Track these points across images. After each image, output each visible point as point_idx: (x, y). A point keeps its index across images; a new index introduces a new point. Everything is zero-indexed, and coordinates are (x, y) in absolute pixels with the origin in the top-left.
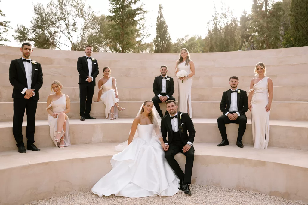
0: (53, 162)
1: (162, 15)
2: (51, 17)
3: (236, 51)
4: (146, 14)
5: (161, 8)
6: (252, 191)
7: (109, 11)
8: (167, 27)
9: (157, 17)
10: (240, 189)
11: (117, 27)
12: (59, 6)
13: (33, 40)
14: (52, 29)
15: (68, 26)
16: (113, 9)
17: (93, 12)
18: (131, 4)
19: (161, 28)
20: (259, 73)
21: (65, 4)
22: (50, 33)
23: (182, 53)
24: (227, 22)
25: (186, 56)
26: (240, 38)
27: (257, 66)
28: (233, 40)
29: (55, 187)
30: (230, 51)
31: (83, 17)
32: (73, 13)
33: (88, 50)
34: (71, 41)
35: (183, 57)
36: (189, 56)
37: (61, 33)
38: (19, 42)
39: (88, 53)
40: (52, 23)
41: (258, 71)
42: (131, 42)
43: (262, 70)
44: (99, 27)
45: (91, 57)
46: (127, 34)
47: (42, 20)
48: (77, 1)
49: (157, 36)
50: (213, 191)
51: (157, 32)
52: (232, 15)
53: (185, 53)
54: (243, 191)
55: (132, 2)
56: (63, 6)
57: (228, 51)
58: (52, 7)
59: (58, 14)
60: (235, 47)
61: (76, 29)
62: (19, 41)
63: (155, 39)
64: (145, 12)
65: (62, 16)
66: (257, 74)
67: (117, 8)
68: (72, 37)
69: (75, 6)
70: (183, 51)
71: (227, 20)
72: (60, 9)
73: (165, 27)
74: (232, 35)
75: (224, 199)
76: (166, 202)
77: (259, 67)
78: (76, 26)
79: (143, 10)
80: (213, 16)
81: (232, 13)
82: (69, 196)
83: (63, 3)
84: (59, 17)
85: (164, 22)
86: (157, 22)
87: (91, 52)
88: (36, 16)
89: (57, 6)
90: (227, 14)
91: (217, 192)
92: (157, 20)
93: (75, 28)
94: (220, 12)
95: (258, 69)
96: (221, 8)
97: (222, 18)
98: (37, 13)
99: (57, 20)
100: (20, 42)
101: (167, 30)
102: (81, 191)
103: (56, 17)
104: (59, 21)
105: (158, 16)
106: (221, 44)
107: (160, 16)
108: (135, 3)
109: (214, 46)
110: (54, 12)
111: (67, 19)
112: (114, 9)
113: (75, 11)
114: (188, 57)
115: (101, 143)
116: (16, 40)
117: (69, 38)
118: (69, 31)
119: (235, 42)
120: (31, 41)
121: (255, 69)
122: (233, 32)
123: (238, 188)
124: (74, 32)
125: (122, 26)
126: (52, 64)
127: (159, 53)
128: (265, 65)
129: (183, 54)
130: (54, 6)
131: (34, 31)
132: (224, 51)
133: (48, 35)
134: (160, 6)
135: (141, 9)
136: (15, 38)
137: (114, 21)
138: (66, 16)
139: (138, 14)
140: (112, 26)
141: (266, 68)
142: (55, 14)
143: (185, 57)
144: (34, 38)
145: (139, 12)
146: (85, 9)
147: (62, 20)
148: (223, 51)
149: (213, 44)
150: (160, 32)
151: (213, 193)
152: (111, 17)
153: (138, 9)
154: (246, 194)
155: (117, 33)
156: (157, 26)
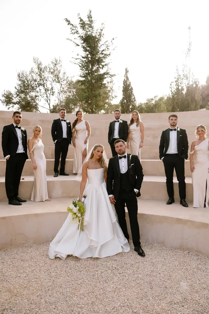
0: (9, 217)
1: (127, 78)
2: (32, 83)
3: (196, 110)
4: (113, 78)
5: (127, 71)
6: (195, 253)
7: (80, 76)
8: (132, 89)
9: (123, 80)
10: (183, 249)
11: (86, 90)
12: (38, 73)
13: (17, 103)
14: (33, 94)
15: (46, 90)
16: (83, 74)
17: (67, 78)
18: (99, 69)
19: (127, 90)
20: (199, 134)
21: (43, 71)
22: (31, 97)
23: (133, 115)
24: (188, 83)
25: (137, 118)
26: (201, 98)
27: (198, 129)
28: (193, 100)
29: (12, 240)
30: (191, 111)
31: (59, 82)
32: (50, 79)
33: (62, 113)
34: (49, 103)
35: (134, 119)
36: (140, 118)
37: (40, 97)
38: (5, 106)
39: (62, 116)
40: (33, 89)
41: (199, 133)
42: (99, 104)
43: (203, 132)
44: (74, 90)
45: (65, 119)
46: (96, 96)
47: (24, 86)
48: (53, 68)
49: (123, 98)
50: (156, 249)
51: (123, 94)
52: (194, 76)
53: (136, 115)
54: (187, 252)
55: (100, 68)
56: (42, 72)
57: (189, 111)
58: (33, 74)
59: (38, 80)
60: (196, 106)
61: (53, 94)
62: (5, 104)
63: (122, 101)
64: (112, 76)
65: (42, 82)
66: (197, 137)
67: (86, 73)
68: (50, 100)
69: (52, 73)
70: (135, 113)
71: (188, 82)
72: (39, 75)
73: (130, 90)
74: (193, 95)
75: (165, 259)
76: (108, 260)
77: (200, 129)
78: (54, 91)
79: (110, 75)
80: (175, 78)
81: (193, 74)
82: (24, 248)
83: (42, 71)
84: (39, 83)
85: (129, 85)
86: (124, 85)
87: (65, 115)
88: (20, 83)
89: (37, 73)
90: (188, 76)
91: (160, 251)
92: (123, 83)
93: (53, 92)
94: (181, 73)
95: (198, 131)
96: (183, 70)
97: (183, 79)
98: (20, 80)
99: (37, 86)
100: (7, 105)
101: (132, 92)
102: (35, 243)
103: (36, 83)
104: (39, 86)
105: (125, 80)
106: (182, 104)
107: (126, 80)
108: (102, 68)
109: (175, 106)
110: (35, 79)
111: (45, 85)
112: (85, 74)
113: (53, 77)
114: (138, 119)
115: (60, 198)
116: (2, 104)
117: (47, 102)
118: (47, 95)
119: (196, 102)
120: (15, 104)
121: (196, 131)
122: (194, 93)
123: (182, 248)
124: (51, 96)
125: (91, 90)
126: (28, 125)
127: (124, 113)
128: (205, 128)
129: (135, 116)
130: (34, 73)
131: (17, 96)
132: (185, 110)
133: (29, 99)
134: (126, 69)
135: (107, 74)
136: (2, 102)
137: (84, 85)
138: (45, 82)
139: (105, 78)
140: (83, 90)
141: (206, 130)
142: (35, 81)
143: (135, 119)
144: (18, 102)
145: (106, 76)
146: (61, 75)
147: (41, 85)
148: (183, 111)
149: (175, 103)
150: (126, 94)
151: (156, 252)
152: (81, 81)
153: (104, 74)
154: (189, 255)
155: (87, 96)
156: (123, 89)
